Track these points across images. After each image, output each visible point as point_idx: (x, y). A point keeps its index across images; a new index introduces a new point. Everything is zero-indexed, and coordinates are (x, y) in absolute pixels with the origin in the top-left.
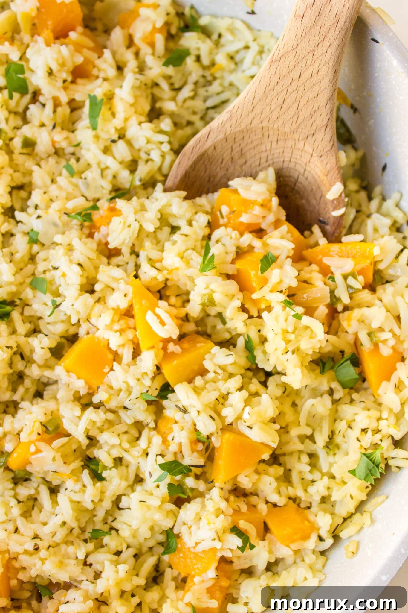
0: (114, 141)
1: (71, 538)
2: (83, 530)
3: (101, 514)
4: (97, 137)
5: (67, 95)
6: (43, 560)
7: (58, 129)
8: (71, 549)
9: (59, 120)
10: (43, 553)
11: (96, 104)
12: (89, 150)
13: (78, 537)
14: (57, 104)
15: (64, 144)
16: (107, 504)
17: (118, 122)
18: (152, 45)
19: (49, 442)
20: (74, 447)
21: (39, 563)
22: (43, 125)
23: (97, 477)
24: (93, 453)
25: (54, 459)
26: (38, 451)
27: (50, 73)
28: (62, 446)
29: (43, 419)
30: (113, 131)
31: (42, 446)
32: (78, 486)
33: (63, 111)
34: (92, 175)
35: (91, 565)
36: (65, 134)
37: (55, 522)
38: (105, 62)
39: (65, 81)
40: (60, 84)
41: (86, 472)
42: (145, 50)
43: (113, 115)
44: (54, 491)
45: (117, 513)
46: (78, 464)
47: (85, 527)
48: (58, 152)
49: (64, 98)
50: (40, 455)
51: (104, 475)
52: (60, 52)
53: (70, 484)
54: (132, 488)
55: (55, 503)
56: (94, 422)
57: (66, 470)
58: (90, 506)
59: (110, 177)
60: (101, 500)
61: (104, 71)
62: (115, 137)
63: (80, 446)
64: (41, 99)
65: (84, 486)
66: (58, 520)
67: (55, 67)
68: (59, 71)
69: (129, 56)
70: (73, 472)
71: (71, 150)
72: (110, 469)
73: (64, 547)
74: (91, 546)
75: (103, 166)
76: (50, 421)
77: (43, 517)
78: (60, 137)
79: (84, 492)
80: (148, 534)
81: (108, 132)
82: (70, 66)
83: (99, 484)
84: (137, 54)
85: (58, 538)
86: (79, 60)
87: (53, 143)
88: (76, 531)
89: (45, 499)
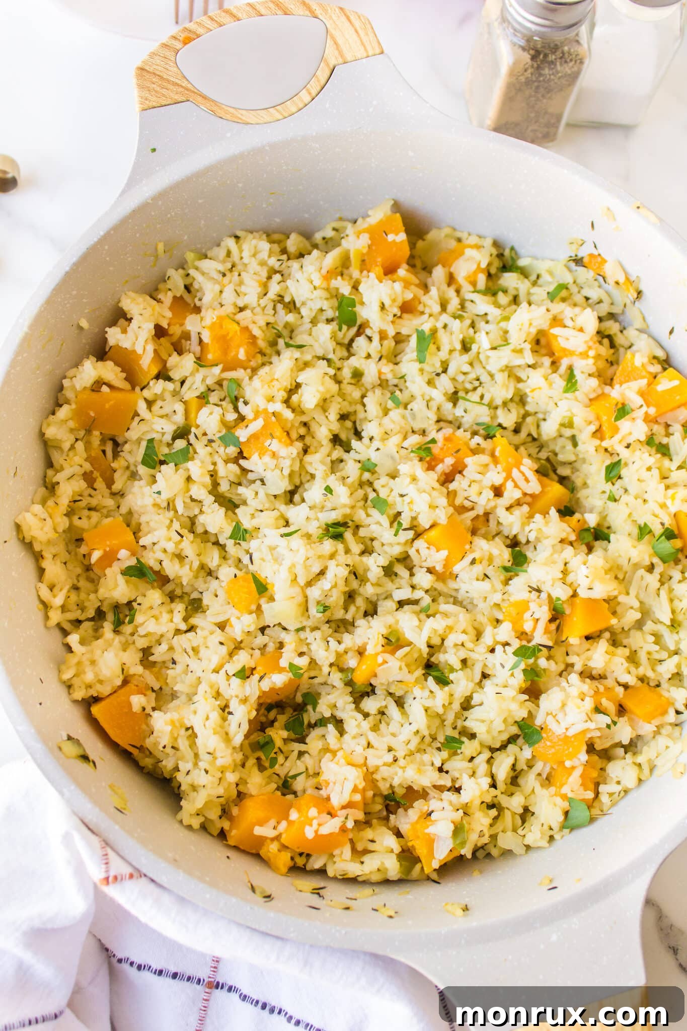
0: (438, 375)
1: (423, 747)
2: (434, 739)
3: (450, 717)
4: (422, 370)
5: (395, 329)
6: (404, 768)
7: (384, 361)
8: (426, 758)
9: (384, 353)
10: (401, 762)
11: (424, 339)
12: (414, 382)
13: (430, 745)
14: (383, 336)
15: (389, 376)
16: (456, 706)
17: (443, 355)
18: (474, 284)
19: (393, 652)
20: (416, 655)
21: (400, 772)
22: (369, 356)
23: (443, 681)
24: (437, 659)
25: (400, 669)
26: (385, 662)
27: (383, 307)
28: (405, 656)
29: (385, 631)
30: (438, 364)
31: (387, 656)
32: (427, 693)
33: (389, 343)
34: (417, 406)
35: (447, 772)
36: (391, 366)
37: (407, 732)
38: (431, 298)
39: (395, 316)
40: (391, 318)
41: (430, 679)
42: (466, 288)
43: (438, 349)
44: (400, 702)
45: (466, 713)
46: (420, 672)
47: (435, 734)
48: (383, 384)
49: (391, 332)
50: (385, 666)
51: (452, 677)
52: (393, 288)
53: (417, 692)
54: (480, 684)
55: (404, 713)
56: (435, 631)
57: (411, 678)
58: (440, 711)
59: (435, 409)
60: (450, 704)
61: (430, 307)
62: (440, 370)
63: (421, 655)
64: (368, 332)
65: (431, 692)
66: (414, 728)
67: (387, 303)
68: (390, 306)
69: (451, 293)
70: (417, 681)
71: (395, 381)
72: (457, 671)
73: (418, 755)
74: (445, 754)
75: (427, 398)
76: (391, 633)
77: (394, 727)
78: (387, 369)
79: (434, 697)
80: (502, 727)
81: (433, 365)
82: (399, 302)
83: (446, 689)
84: (458, 292)
85: (413, 746)
86: (409, 296)
87: (380, 373)
88: (428, 739)
89: (393, 710)
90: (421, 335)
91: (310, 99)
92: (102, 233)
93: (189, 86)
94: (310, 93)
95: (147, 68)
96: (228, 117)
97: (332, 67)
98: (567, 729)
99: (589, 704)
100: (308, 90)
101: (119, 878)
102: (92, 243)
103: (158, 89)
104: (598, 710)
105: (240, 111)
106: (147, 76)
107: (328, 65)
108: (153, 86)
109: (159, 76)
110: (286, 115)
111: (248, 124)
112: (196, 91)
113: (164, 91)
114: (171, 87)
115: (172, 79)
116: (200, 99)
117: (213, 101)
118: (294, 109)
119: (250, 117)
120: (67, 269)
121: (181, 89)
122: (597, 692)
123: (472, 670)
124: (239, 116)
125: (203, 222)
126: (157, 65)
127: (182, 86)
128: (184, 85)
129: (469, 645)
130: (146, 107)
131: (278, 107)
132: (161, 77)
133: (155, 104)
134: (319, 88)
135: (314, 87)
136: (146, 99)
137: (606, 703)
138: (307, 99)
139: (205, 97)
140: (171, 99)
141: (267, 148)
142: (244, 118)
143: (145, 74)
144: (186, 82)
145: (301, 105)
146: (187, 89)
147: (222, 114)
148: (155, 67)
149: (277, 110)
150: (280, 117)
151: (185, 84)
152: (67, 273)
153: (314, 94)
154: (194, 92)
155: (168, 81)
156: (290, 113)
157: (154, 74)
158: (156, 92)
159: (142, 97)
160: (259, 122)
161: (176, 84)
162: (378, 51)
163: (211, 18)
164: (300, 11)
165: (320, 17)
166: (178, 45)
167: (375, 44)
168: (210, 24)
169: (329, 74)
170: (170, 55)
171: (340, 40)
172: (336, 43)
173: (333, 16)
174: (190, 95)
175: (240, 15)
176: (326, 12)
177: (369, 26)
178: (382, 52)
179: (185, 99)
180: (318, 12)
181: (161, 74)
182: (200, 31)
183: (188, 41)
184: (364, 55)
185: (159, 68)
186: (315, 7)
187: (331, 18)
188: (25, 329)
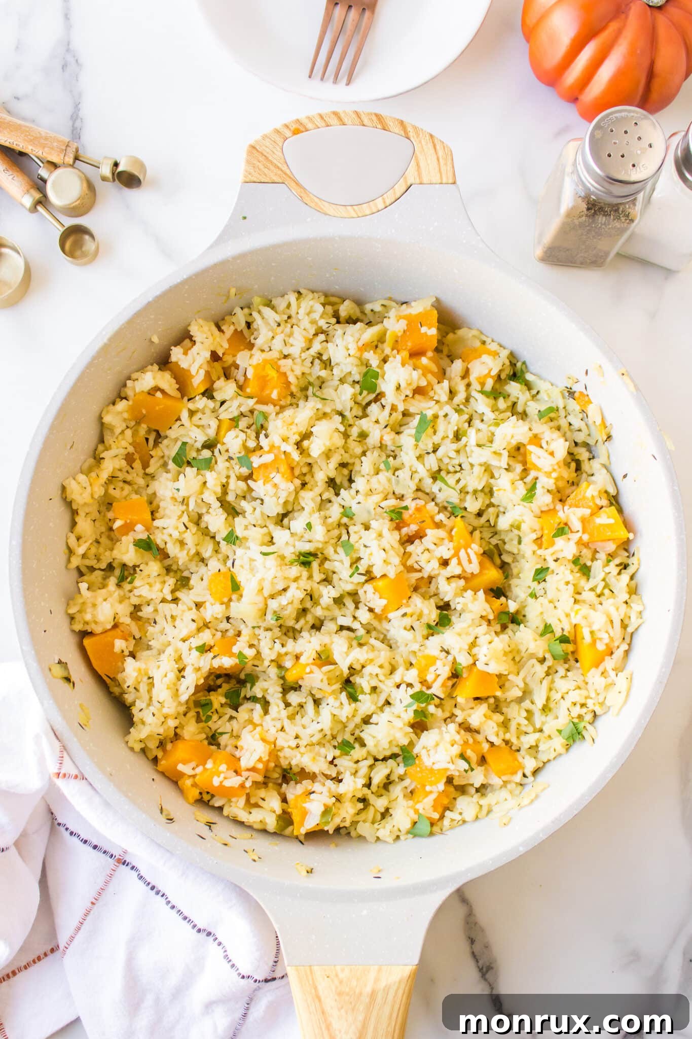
0: (428, 453)
1: (323, 742)
2: (334, 737)
3: (351, 726)
4: (417, 446)
5: (404, 405)
6: (302, 754)
7: (388, 429)
8: (323, 751)
9: (391, 422)
10: (302, 749)
11: (425, 422)
12: (407, 454)
13: (329, 742)
14: (394, 408)
15: (389, 443)
16: (358, 720)
17: (437, 439)
18: (483, 384)
19: (320, 667)
20: (338, 673)
21: (299, 755)
22: (377, 422)
23: (353, 698)
24: (355, 679)
25: (322, 681)
26: (311, 672)
27: (398, 388)
28: (329, 672)
29: (319, 648)
30: (431, 445)
31: (315, 668)
32: (337, 704)
33: (397, 416)
34: (403, 474)
35: (336, 766)
36: (393, 434)
37: (314, 728)
38: (442, 388)
39: (407, 396)
40: (403, 397)
41: (344, 694)
42: (476, 386)
43: (435, 432)
44: (317, 702)
45: (365, 727)
46: (338, 686)
47: (337, 734)
48: (382, 447)
49: (401, 408)
50: (311, 675)
51: (360, 697)
52: (411, 374)
53: (331, 700)
54: (381, 709)
55: (317, 712)
56: (359, 659)
57: (329, 689)
58: (344, 720)
59: (417, 480)
60: (353, 716)
61: (439, 395)
62: (430, 450)
63: (342, 674)
64: (383, 401)
65: (341, 704)
66: (319, 727)
67: (403, 385)
68: (406, 388)
69: (461, 387)
70: (333, 692)
71: (393, 448)
72: (366, 694)
73: (317, 747)
74: (337, 752)
75: (414, 470)
76: (323, 651)
77: (305, 720)
78: (389, 438)
79: (342, 708)
80: (387, 746)
81: (427, 445)
82: (414, 386)
83: (353, 705)
84: (468, 385)
85: (315, 740)
86: (423, 383)
87: (382, 439)
88: (329, 737)
89: (310, 706)
90: (423, 417)
91: (383, 206)
92: (185, 277)
93: (288, 172)
94: (384, 202)
95: (257, 148)
96: (312, 205)
97: (409, 185)
98: (433, 763)
99: (456, 750)
100: (383, 199)
101: (67, 776)
102: (175, 283)
103: (261, 167)
104: (462, 756)
105: (324, 203)
106: (256, 154)
107: (406, 182)
108: (258, 163)
109: (265, 156)
110: (360, 215)
111: (326, 214)
112: (292, 176)
113: (266, 171)
114: (272, 167)
115: (275, 161)
116: (293, 184)
117: (304, 189)
118: (368, 212)
119: (330, 210)
120: (151, 299)
121: (280, 172)
122: (466, 743)
123: (378, 696)
124: (322, 207)
125: (273, 278)
126: (266, 147)
127: (281, 170)
128: (283, 169)
129: (381, 677)
130: (248, 180)
131: (354, 207)
132: (267, 158)
133: (255, 180)
134: (393, 200)
135: (389, 198)
136: (250, 174)
137: (469, 753)
138: (381, 206)
139: (297, 184)
140: (270, 178)
141: (337, 239)
142: (325, 209)
143: (255, 151)
144: (285, 166)
145: (374, 211)
146: (286, 174)
147: (307, 200)
148: (264, 148)
149: (354, 210)
150: (355, 215)
151: (285, 168)
152: (149, 304)
153: (388, 204)
154: (290, 177)
155: (271, 162)
156: (364, 214)
157: (262, 154)
158: (259, 169)
159: (246, 171)
160: (336, 215)
161: (278, 168)
162: (451, 181)
163: (321, 117)
164: (397, 129)
165: (412, 139)
166: (288, 133)
167: (450, 174)
168: (319, 122)
169: (405, 189)
170: (279, 140)
171: (422, 164)
172: (418, 165)
173: (423, 141)
174: (286, 179)
175: (346, 120)
176: (418, 136)
177: (450, 158)
178: (454, 183)
179: (281, 181)
180: (411, 134)
181: (267, 155)
182: (310, 126)
183: (296, 132)
184: (439, 181)
185: (268, 150)
186: (409, 129)
187: (420, 142)
188: (105, 340)
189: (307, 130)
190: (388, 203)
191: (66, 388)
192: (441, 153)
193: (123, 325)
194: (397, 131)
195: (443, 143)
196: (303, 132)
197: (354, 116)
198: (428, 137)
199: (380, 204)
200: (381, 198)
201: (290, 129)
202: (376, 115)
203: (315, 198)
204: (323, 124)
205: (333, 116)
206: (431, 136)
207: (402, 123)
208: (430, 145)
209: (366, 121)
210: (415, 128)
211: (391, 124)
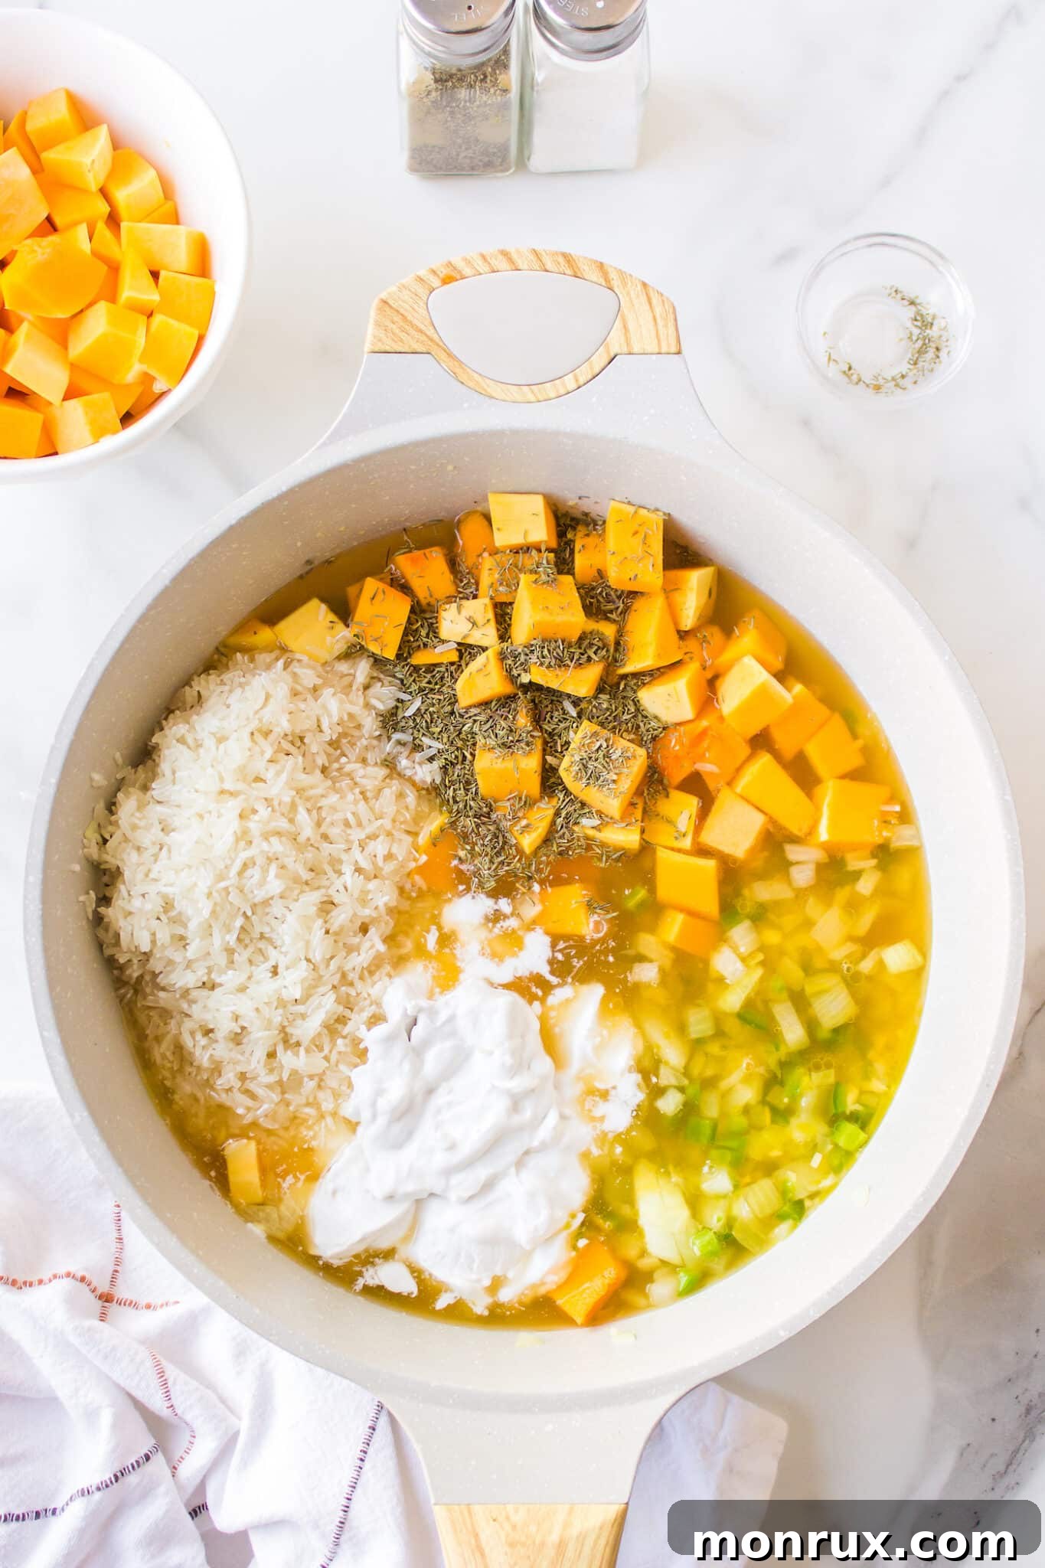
91: (575, 386)
92: (284, 489)
93: (435, 337)
94: (577, 380)
95: (391, 302)
96: (471, 384)
97: (612, 355)
100: (576, 376)
102: (270, 498)
103: (397, 331)
105: (487, 380)
106: (389, 312)
107: (608, 352)
108: (392, 325)
109: (402, 315)
110: (541, 399)
111: (491, 397)
112: (441, 344)
113: (403, 335)
114: (413, 332)
115: (416, 322)
116: (443, 356)
117: (461, 362)
118: (552, 395)
119: (497, 391)
120: (233, 522)
121: (424, 338)
124: (485, 387)
125: (412, 486)
126: (404, 301)
127: (426, 335)
128: (428, 333)
130: (377, 349)
131: (532, 387)
132: (405, 318)
133: (388, 349)
134: (590, 377)
135: (584, 374)
136: (380, 340)
138: (572, 385)
139: (450, 355)
140: (410, 346)
141: (507, 432)
142: (489, 390)
143: (387, 309)
144: (433, 331)
145: (562, 391)
146: (431, 340)
147: (463, 378)
148: (400, 302)
149: (530, 390)
150: (533, 399)
151: (431, 332)
152: (231, 528)
154: (438, 345)
155: (412, 325)
156: (546, 397)
157: (398, 311)
158: (393, 334)
159: (375, 337)
160: (507, 399)
161: (421, 331)
162: (674, 349)
163: (483, 257)
164: (595, 276)
165: (616, 290)
166: (435, 282)
167: (673, 341)
168: (481, 266)
169: (607, 362)
170: (422, 291)
171: (631, 326)
172: (625, 327)
173: (632, 293)
174: (433, 348)
175: (520, 264)
176: (625, 284)
177: (672, 317)
178: (679, 353)
179: (424, 350)
180: (616, 284)
181: (406, 314)
182: (467, 271)
183: (447, 280)
184: (656, 350)
185: (406, 306)
186: (613, 275)
187: (628, 294)
188: (167, 582)
189: (463, 278)
190: (581, 382)
191: (109, 653)
192: (658, 310)
193: (192, 559)
194: (595, 279)
195: (662, 295)
196: (457, 280)
197: (532, 257)
198: (639, 287)
199: (570, 382)
200: (571, 376)
201: (438, 276)
202: (565, 255)
203: (476, 375)
204: (487, 269)
205: (500, 257)
206: (644, 285)
207: (601, 266)
208: (644, 299)
209: (549, 266)
210: (621, 273)
211: (586, 268)
